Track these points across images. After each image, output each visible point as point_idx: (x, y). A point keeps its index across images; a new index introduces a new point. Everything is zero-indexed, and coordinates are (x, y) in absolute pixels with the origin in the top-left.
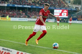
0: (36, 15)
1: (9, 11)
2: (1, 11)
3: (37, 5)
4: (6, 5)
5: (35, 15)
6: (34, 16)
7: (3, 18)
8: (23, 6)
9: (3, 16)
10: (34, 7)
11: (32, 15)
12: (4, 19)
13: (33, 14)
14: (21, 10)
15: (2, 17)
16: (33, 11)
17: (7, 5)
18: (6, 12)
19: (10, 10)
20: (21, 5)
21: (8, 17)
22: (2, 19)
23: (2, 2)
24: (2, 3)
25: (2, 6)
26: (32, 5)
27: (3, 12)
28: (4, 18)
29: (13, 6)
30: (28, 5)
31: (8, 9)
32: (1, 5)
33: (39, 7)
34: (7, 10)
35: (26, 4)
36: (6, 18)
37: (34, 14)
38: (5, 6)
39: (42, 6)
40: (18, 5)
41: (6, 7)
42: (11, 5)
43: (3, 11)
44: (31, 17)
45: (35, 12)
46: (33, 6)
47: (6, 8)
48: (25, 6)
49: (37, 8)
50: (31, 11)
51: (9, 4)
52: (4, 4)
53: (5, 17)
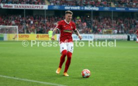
0: (111, 27)
1: (53, 19)
2: (37, 20)
3: (113, 5)
4: (46, 7)
5: (108, 27)
6: (106, 29)
7: (40, 35)
8: (82, 8)
9: (41, 32)
10: (106, 9)
11: (101, 26)
12: (43, 37)
13: (105, 25)
14: (78, 18)
15: (37, 33)
16: (104, 18)
17: (49, 6)
18: (48, 23)
19: (54, 17)
21: (51, 32)
22: (38, 37)
23: (37, 2)
24: (38, 4)
25: (38, 8)
26: (101, 5)
27: (41, 22)
28: (42, 35)
29: (62, 9)
30: (93, 6)
31: (51, 15)
32: (36, 8)
33: (117, 9)
34: (49, 18)
35: (89, 3)
37: (107, 24)
38: (44, 10)
39: (123, 6)
40: (72, 6)
41: (47, 10)
42: (56, 7)
44: (99, 31)
45: (109, 19)
46: (105, 6)
47: (45, 15)
48: (86, 8)
49: (112, 10)
51: (52, 4)
52: (41, 6)
53: (44, 33)
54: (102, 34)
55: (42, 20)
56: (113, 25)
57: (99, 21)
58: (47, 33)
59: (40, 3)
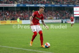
0: (52, 15)
1: (20, 12)
2: (10, 13)
3: (53, 3)
4: (15, 5)
5: (51, 15)
6: (49, 16)
7: (12, 21)
8: (36, 5)
9: (13, 19)
10: (49, 5)
11: (47, 15)
12: (14, 22)
13: (49, 14)
14: (34, 11)
15: (11, 20)
16: (48, 10)
17: (17, 5)
18: (17, 14)
20: (33, 4)
21: (18, 20)
22: (11, 22)
23: (10, 2)
24: (11, 3)
25: (11, 6)
26: (46, 3)
27: (13, 14)
28: (13, 21)
29: (24, 6)
30: (42, 4)
31: (19, 9)
32: (10, 6)
33: (55, 5)
34: (18, 12)
35: (39, 2)
36: (17, 22)
37: (50, 14)
38: (14, 7)
39: (59, 3)
40: (30, 4)
41: (16, 7)
42: (21, 5)
43: (12, 12)
44: (46, 18)
45: (51, 11)
46: (48, 4)
47: (15, 9)
48: (38, 5)
49: (53, 6)
50: (46, 11)
51: (19, 4)
52: (13, 5)
53: (15, 20)
54: (47, 20)
55: (14, 13)
56: (53, 14)
57: (46, 13)
58: (17, 20)
59: (12, 3)
